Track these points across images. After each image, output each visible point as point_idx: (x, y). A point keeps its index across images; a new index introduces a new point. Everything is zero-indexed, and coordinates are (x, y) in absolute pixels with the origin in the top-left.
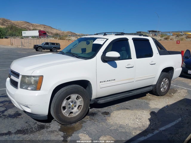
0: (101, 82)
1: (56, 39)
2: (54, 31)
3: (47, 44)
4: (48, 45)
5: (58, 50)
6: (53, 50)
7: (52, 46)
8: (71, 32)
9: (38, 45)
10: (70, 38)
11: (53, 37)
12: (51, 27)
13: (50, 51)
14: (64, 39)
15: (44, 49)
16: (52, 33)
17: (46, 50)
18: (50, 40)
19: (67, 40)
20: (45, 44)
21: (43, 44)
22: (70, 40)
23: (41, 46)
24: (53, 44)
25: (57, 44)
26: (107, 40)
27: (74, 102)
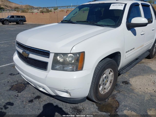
1: (19, 12)
2: (13, 5)
3: (13, 17)
4: (13, 19)
5: (24, 23)
6: (19, 23)
7: (18, 19)
8: (30, 6)
9: (3, 19)
10: (32, 11)
11: (15, 11)
12: (9, 1)
13: (16, 23)
14: (27, 12)
15: (10, 22)
16: (11, 7)
17: (12, 23)
18: (14, 13)
19: (29, 12)
20: (10, 18)
21: (8, 17)
22: (32, 12)
23: (7, 19)
24: (18, 17)
25: (22, 17)
26: (126, 5)
27: (107, 77)
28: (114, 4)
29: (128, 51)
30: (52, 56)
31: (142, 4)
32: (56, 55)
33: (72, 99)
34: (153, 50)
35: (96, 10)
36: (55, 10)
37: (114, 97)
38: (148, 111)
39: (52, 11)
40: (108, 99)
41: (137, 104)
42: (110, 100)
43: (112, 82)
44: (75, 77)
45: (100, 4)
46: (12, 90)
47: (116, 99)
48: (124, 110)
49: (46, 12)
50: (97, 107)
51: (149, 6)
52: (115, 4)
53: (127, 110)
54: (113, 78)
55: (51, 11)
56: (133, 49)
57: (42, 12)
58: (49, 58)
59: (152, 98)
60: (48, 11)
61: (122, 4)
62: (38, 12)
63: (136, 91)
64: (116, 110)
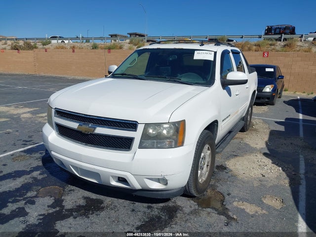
0: (223, 121)
26: (215, 53)
27: (204, 158)
28: (198, 52)
29: (228, 117)
30: (140, 128)
31: (232, 50)
32: (147, 125)
33: (165, 192)
34: (247, 118)
35: (171, 59)
36: (44, 45)
37: (213, 188)
38: (263, 199)
39: (37, 46)
40: (207, 192)
41: (247, 193)
42: (209, 192)
43: (209, 165)
44: (170, 157)
45: (175, 49)
46: (42, 197)
47: (218, 190)
48: (233, 202)
49: (23, 49)
50: (196, 203)
51: (239, 53)
52: (201, 51)
53: (236, 201)
54: (210, 159)
55: (36, 48)
56: (229, 115)
57: (16, 48)
58: (136, 131)
59: (262, 183)
60: (29, 47)
61: (210, 52)
62: (5, 49)
63: (240, 177)
64: (223, 204)
